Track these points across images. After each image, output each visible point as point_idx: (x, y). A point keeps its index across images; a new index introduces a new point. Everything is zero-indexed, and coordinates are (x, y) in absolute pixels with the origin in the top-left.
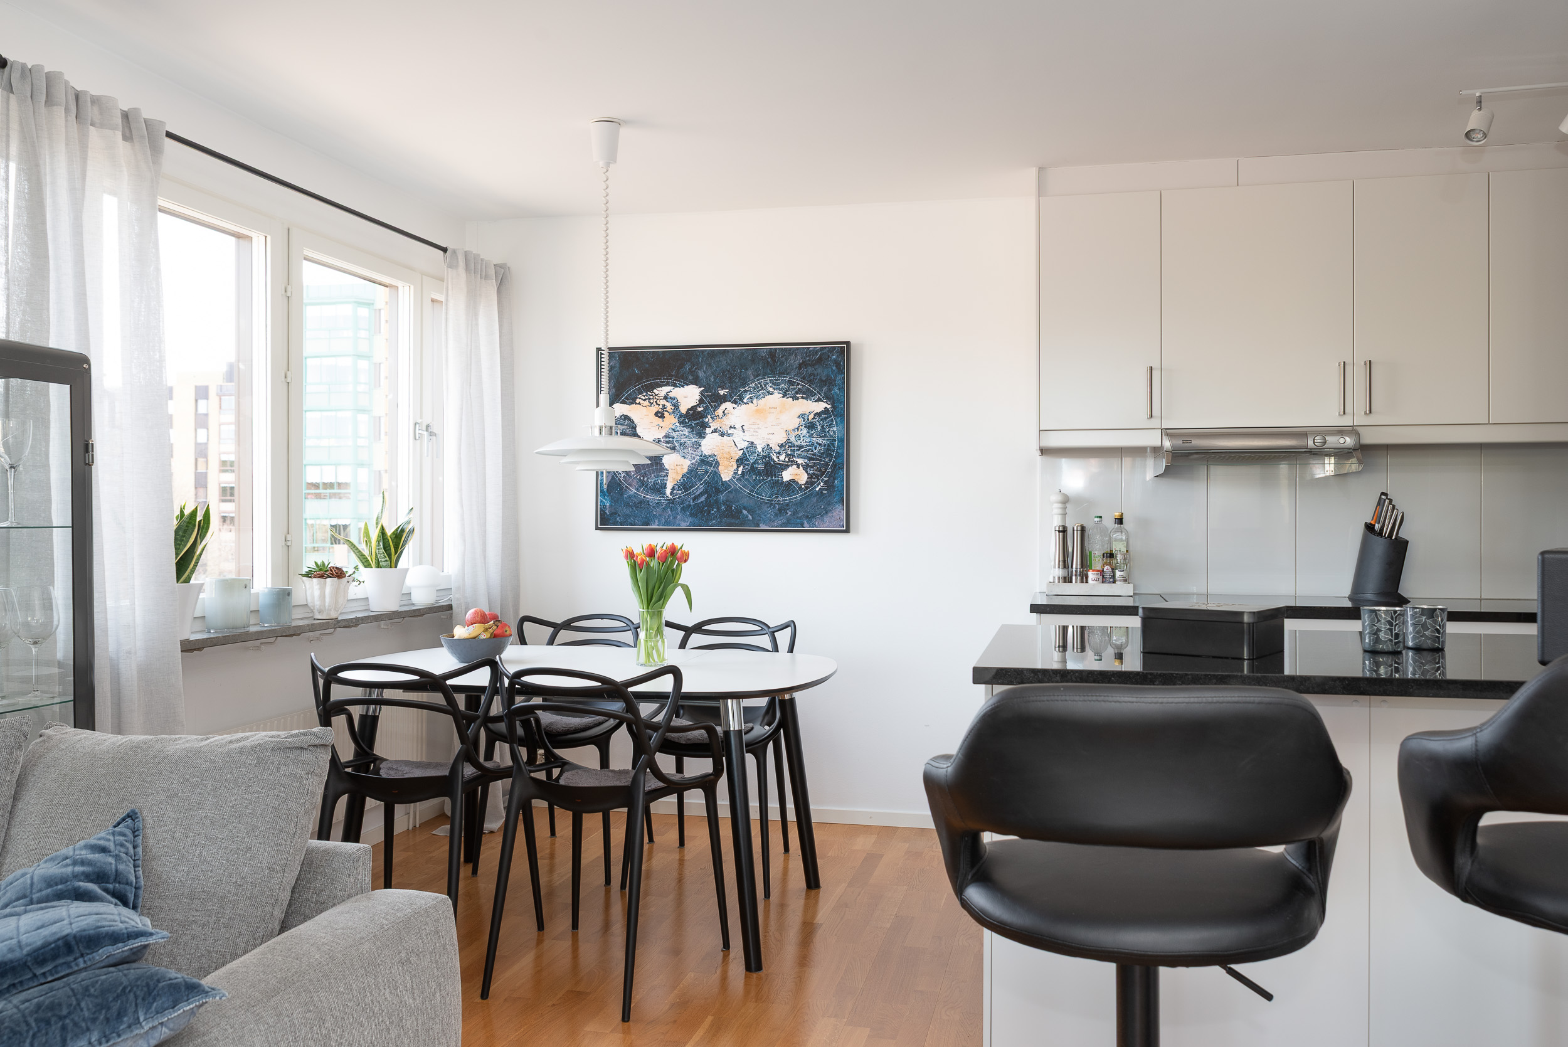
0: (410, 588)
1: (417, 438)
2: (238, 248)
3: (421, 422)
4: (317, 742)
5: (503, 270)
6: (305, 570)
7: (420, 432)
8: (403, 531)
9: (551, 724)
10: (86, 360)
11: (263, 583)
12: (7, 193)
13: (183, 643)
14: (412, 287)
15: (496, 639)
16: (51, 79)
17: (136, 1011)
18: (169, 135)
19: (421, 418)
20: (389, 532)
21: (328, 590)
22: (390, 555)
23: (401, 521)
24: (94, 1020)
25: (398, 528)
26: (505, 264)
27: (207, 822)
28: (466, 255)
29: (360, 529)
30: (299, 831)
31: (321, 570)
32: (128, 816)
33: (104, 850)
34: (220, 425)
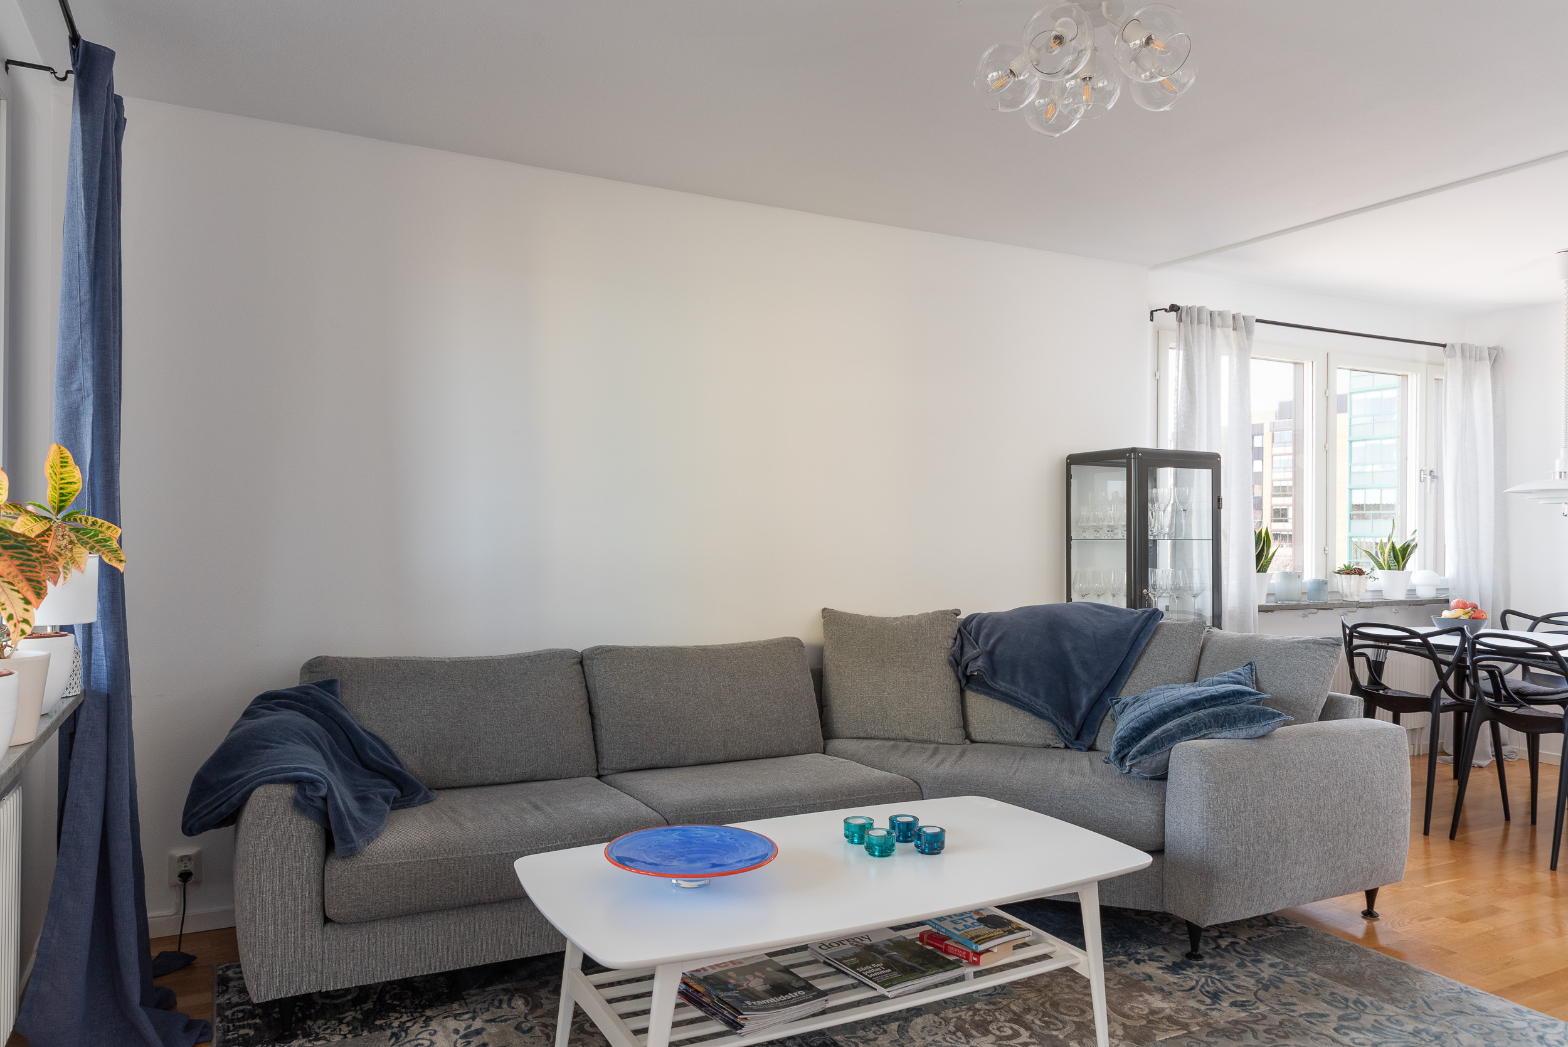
0: (1415, 586)
1: (1422, 480)
2: (1295, 369)
3: (1426, 469)
4: (1335, 642)
5: (1496, 352)
6: (1337, 569)
7: (1425, 476)
8: (1408, 546)
9: (1524, 687)
10: (1218, 456)
11: (1310, 575)
12: (1178, 373)
13: (1260, 607)
14: (1419, 375)
15: (1474, 620)
16: (1200, 310)
17: (1259, 718)
18: (1258, 321)
19: (1426, 466)
20: (1398, 546)
21: (1352, 583)
22: (1398, 562)
23: (1409, 538)
24: (1245, 717)
25: (1405, 543)
26: (1498, 347)
27: (1283, 670)
28: (1462, 347)
29: (1377, 544)
30: (1325, 681)
31: (1348, 569)
32: (1249, 664)
33: (1240, 674)
34: (1272, 456)
